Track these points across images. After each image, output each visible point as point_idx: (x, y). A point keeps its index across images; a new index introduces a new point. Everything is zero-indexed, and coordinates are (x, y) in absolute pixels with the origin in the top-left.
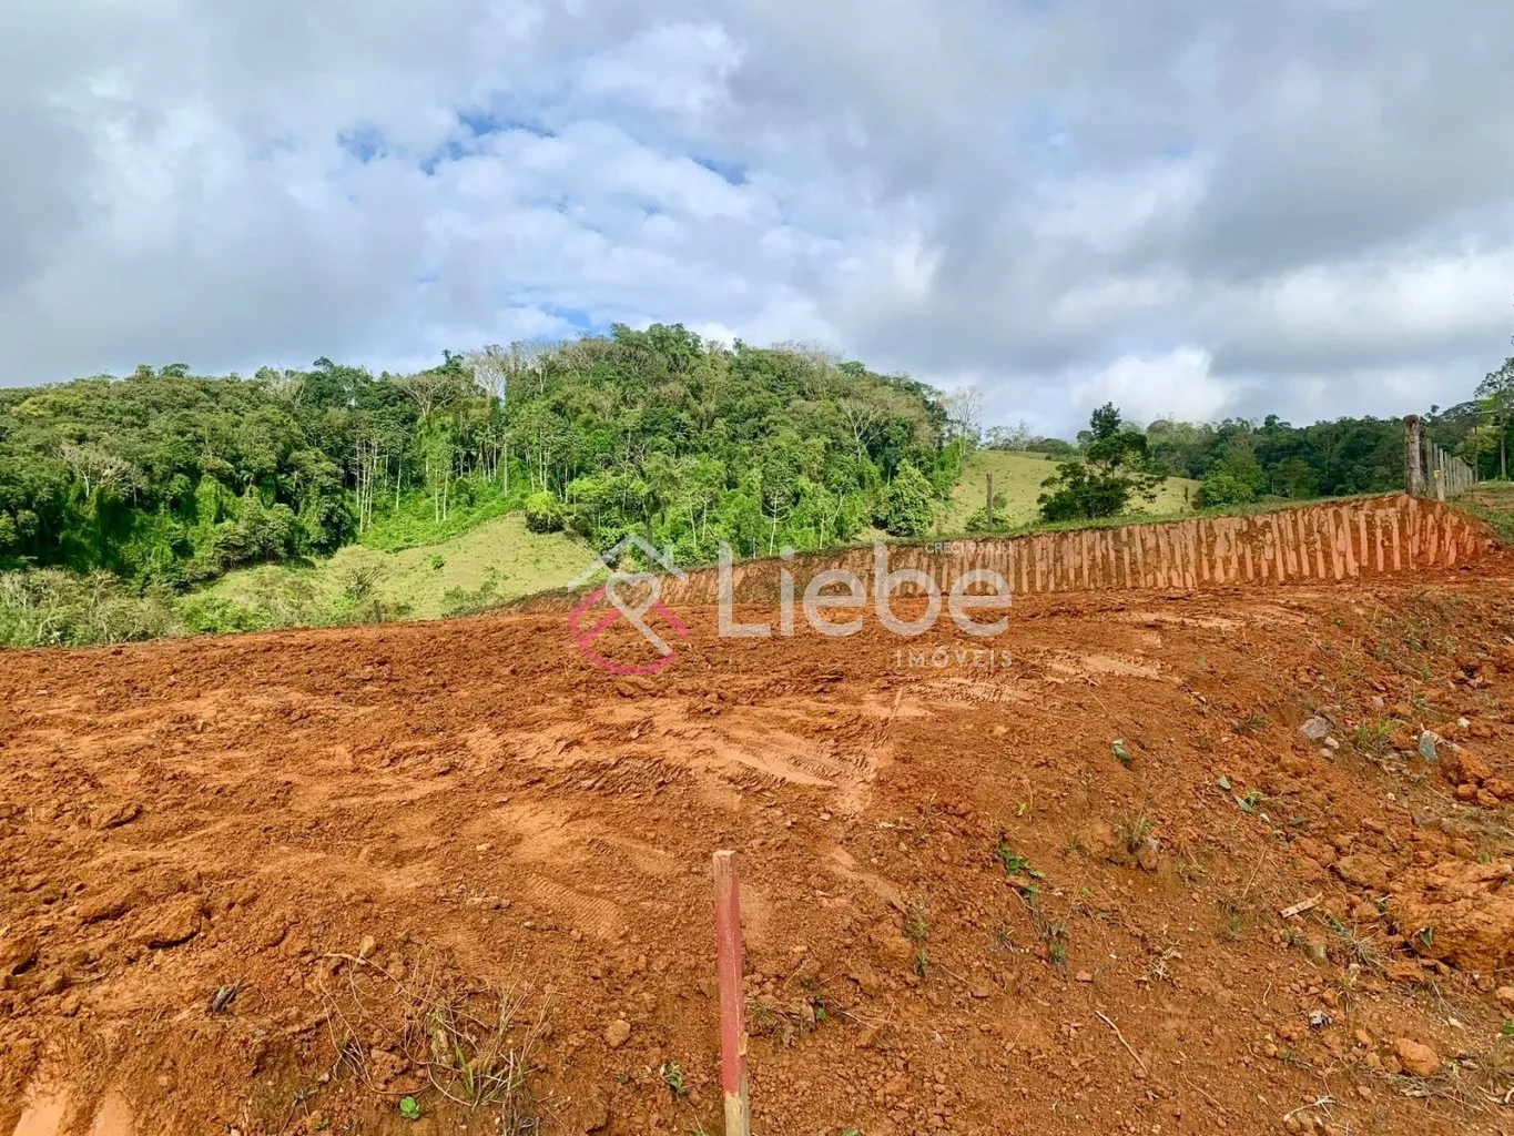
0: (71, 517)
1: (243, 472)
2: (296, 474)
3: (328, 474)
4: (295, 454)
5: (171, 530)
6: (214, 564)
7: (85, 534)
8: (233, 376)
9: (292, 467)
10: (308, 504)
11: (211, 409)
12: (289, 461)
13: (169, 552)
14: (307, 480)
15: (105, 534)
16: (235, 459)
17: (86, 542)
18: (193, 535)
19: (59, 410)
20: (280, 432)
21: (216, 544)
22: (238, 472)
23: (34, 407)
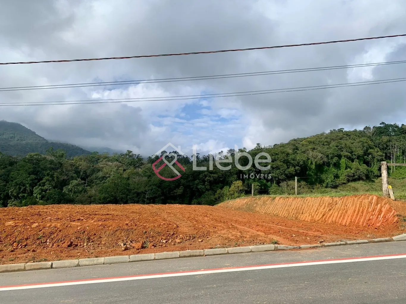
0: (309, 168)
1: (353, 156)
2: (370, 156)
3: (379, 156)
4: (370, 150)
5: (333, 171)
6: (345, 180)
7: (312, 172)
8: (355, 130)
9: (369, 154)
10: (374, 164)
11: (346, 140)
12: (368, 152)
13: (333, 177)
14: (373, 158)
15: (317, 172)
16: (351, 153)
17: (312, 174)
18: (339, 172)
19: (310, 142)
20: (366, 144)
21: (346, 175)
22: (352, 156)
23: (305, 142)
